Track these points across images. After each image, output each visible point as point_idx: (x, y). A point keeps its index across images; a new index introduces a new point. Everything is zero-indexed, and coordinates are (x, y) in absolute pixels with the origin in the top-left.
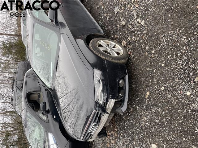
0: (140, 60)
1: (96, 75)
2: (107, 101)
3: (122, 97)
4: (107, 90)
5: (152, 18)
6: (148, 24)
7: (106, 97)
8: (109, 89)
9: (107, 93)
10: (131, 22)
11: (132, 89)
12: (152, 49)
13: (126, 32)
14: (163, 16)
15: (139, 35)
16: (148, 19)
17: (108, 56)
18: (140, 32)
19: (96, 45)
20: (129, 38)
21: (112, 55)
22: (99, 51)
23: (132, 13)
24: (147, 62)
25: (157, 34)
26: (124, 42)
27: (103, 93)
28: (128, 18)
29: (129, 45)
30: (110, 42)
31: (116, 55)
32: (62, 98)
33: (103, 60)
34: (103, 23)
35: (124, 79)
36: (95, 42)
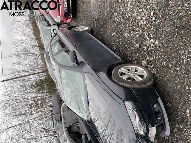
0: (167, 78)
1: (128, 108)
2: (148, 130)
3: (161, 120)
4: (144, 119)
5: (165, 37)
6: (163, 43)
7: (145, 126)
8: (146, 118)
9: (145, 123)
10: (145, 43)
11: (169, 108)
12: (177, 67)
13: (143, 53)
14: (176, 34)
15: (157, 54)
16: (161, 39)
17: (133, 83)
18: (157, 52)
19: (118, 75)
20: (148, 58)
21: (136, 80)
22: (123, 81)
23: (143, 35)
24: (175, 79)
25: (176, 51)
26: (144, 62)
27: (142, 124)
28: (140, 40)
29: (150, 64)
30: (130, 66)
31: (141, 79)
32: (97, 121)
33: (131, 90)
34: (117, 48)
35: (157, 102)
36: (117, 71)
